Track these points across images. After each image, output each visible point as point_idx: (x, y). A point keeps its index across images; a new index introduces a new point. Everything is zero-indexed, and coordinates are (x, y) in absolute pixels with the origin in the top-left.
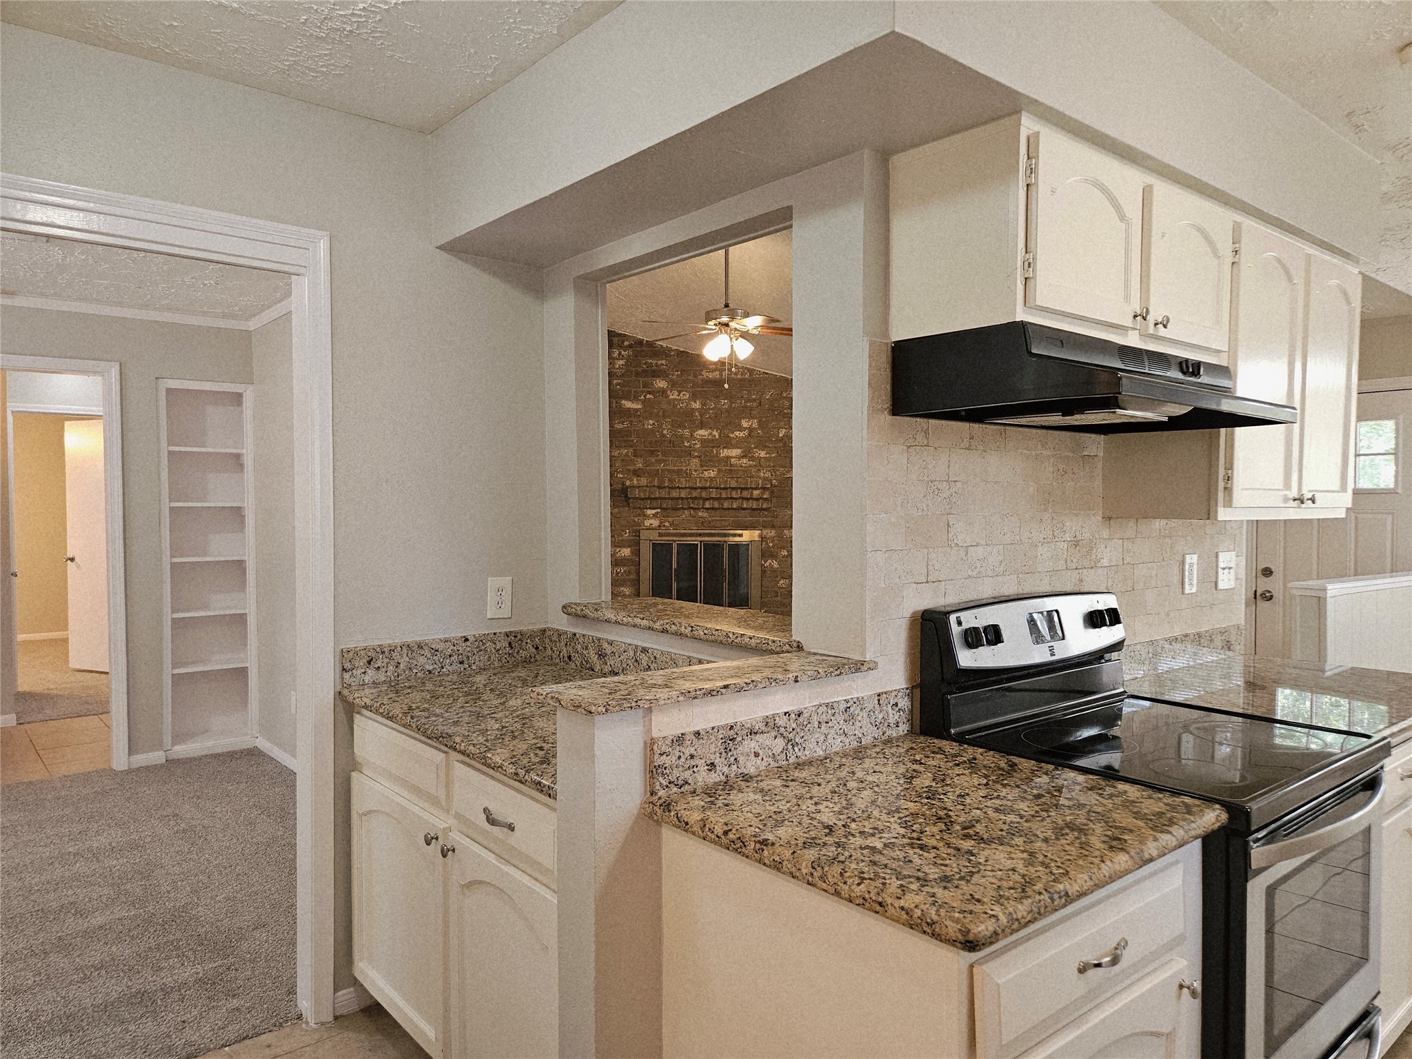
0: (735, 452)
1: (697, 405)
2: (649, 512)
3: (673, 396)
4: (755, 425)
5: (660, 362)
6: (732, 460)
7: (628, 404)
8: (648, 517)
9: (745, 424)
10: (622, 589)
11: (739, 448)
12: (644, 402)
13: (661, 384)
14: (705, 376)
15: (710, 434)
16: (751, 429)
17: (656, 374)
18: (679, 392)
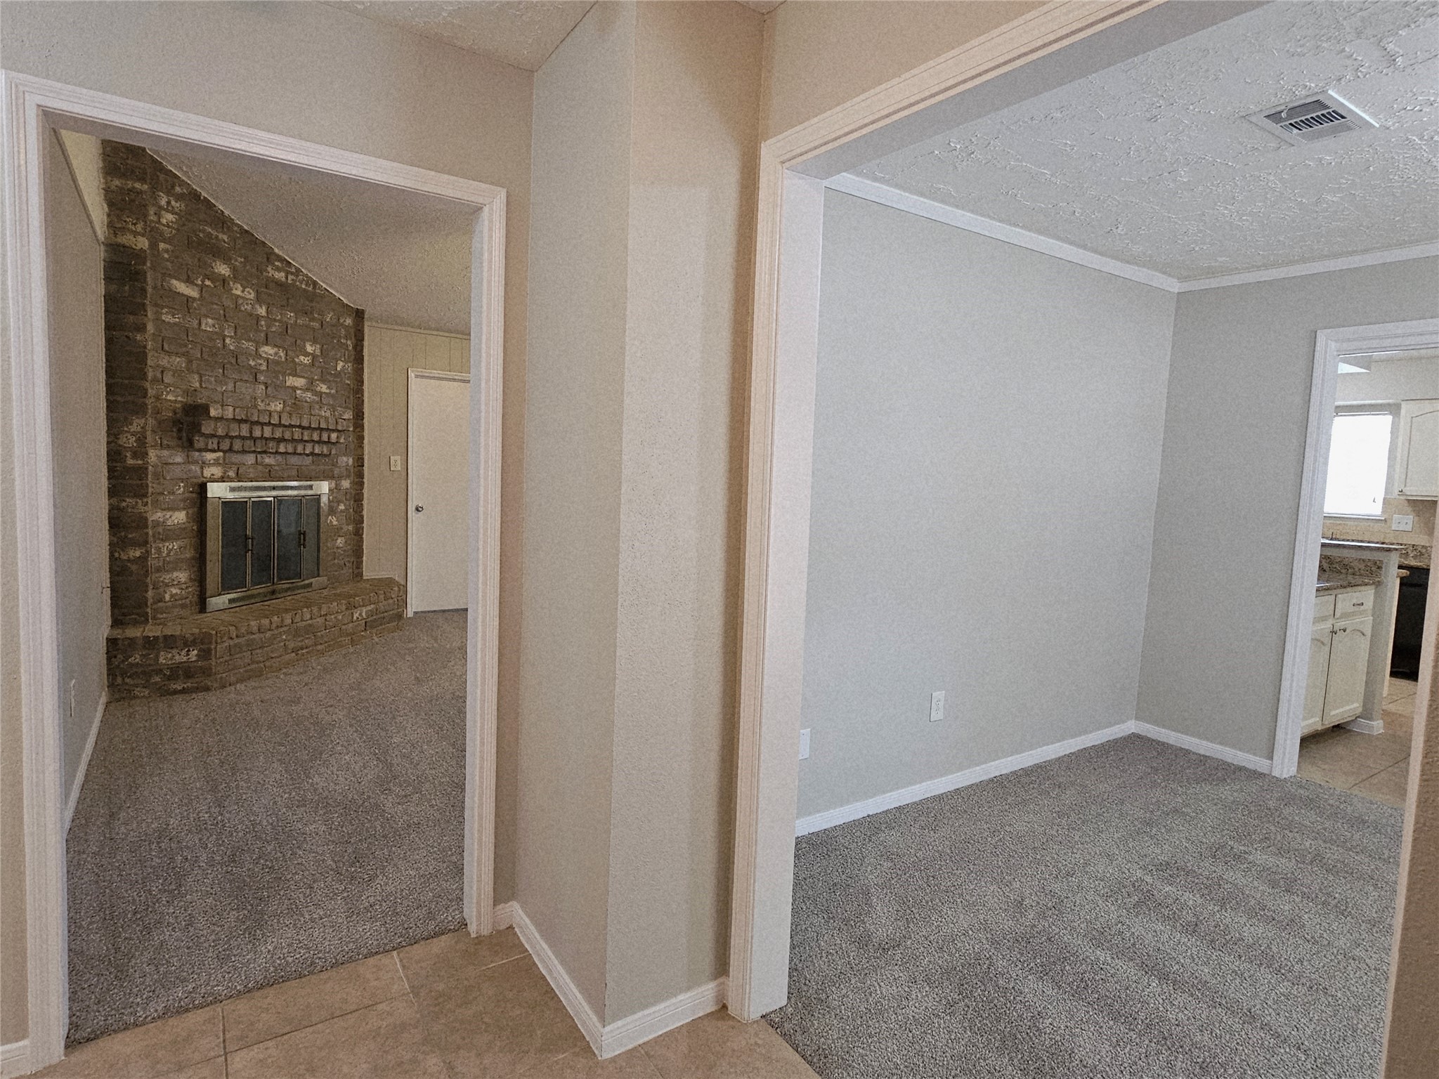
0: (300, 382)
1: (262, 311)
2: (210, 456)
3: (238, 291)
4: (318, 352)
5: (221, 236)
6: (298, 392)
7: (181, 287)
8: (209, 465)
9: (309, 349)
10: (175, 574)
11: (303, 377)
12: (202, 288)
13: (223, 269)
14: (270, 275)
15: (276, 354)
16: (314, 356)
17: (217, 252)
18: (244, 288)
